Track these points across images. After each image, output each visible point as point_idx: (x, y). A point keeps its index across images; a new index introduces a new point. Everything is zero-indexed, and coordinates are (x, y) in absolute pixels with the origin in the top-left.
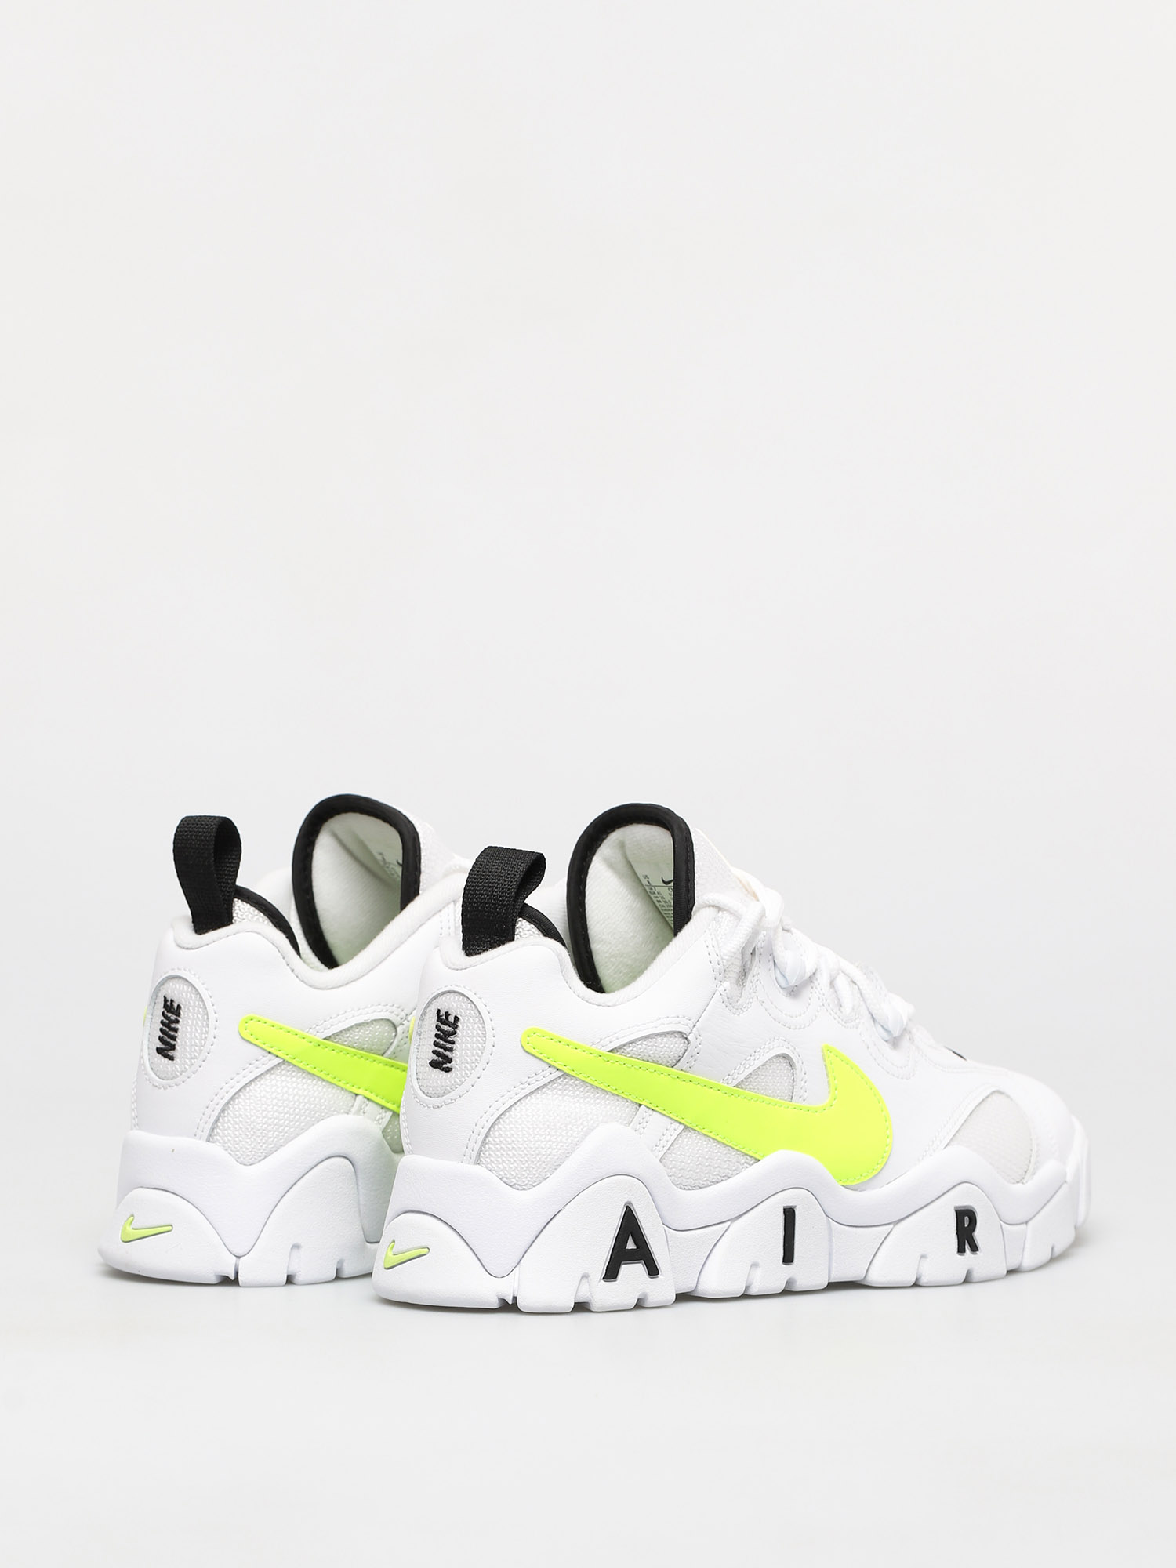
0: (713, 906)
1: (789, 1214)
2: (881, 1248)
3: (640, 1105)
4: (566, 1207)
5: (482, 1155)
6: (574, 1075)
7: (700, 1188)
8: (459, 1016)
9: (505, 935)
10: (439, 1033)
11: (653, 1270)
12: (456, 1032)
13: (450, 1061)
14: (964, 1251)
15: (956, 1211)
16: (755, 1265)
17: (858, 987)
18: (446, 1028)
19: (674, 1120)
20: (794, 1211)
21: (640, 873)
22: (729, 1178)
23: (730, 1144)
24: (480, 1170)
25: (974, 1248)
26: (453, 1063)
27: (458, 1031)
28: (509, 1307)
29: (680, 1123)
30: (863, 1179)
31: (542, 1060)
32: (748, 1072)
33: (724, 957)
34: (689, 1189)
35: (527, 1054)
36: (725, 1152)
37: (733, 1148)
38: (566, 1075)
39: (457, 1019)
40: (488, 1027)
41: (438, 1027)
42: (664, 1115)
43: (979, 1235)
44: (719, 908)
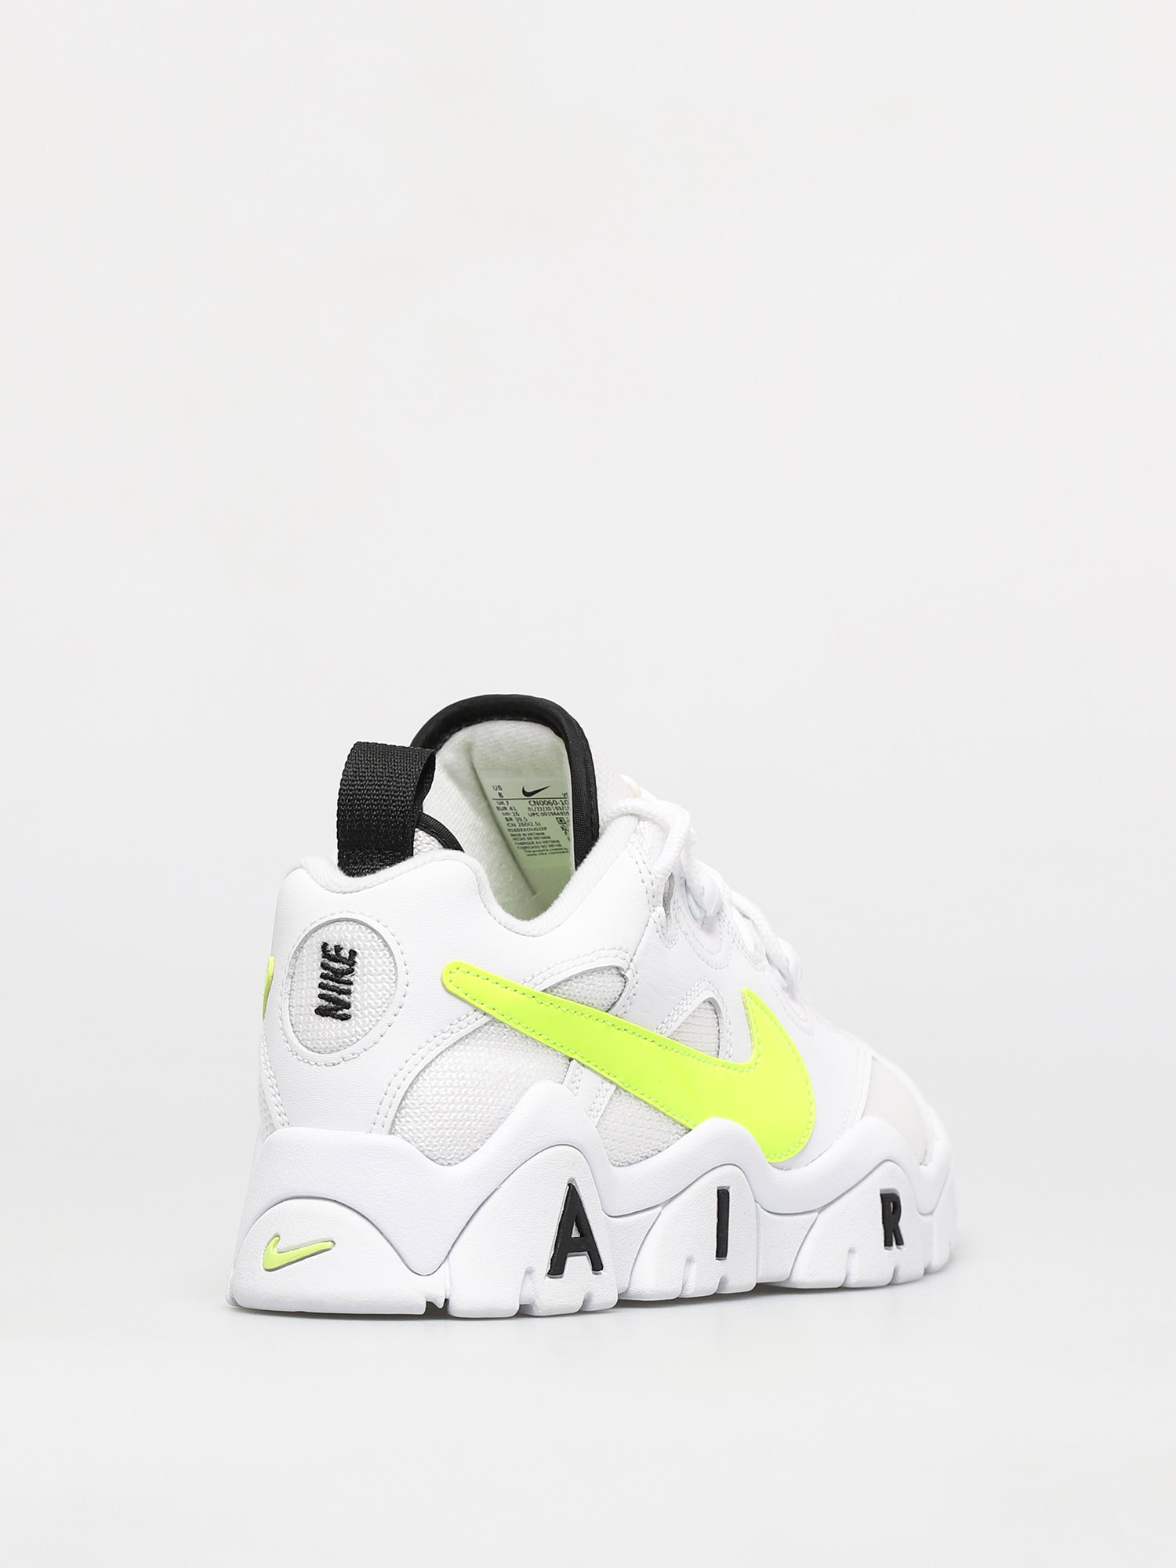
0: (631, 815)
1: (723, 1196)
2: (806, 1242)
3: (571, 1060)
4: (503, 1186)
5: (397, 1123)
6: (504, 1021)
7: (630, 1164)
8: (356, 950)
9: (402, 850)
10: (326, 972)
11: (597, 1265)
12: (353, 970)
13: (348, 1006)
14: (892, 1245)
15: (881, 1195)
16: (689, 1261)
17: (753, 922)
18: (337, 965)
19: (605, 1078)
20: (728, 1193)
21: (488, 783)
22: (660, 1152)
23: (662, 1110)
24: (395, 1140)
25: (900, 1242)
26: (352, 1008)
27: (355, 968)
28: (436, 1312)
29: (611, 1082)
30: (791, 1155)
31: (467, 1003)
32: (682, 1019)
33: (658, 876)
34: (619, 1166)
35: (447, 995)
36: (657, 1119)
37: (665, 1115)
38: (494, 1020)
39: (353, 953)
40: (399, 963)
41: (323, 966)
42: (596, 1072)
43: (904, 1225)
44: (639, 817)
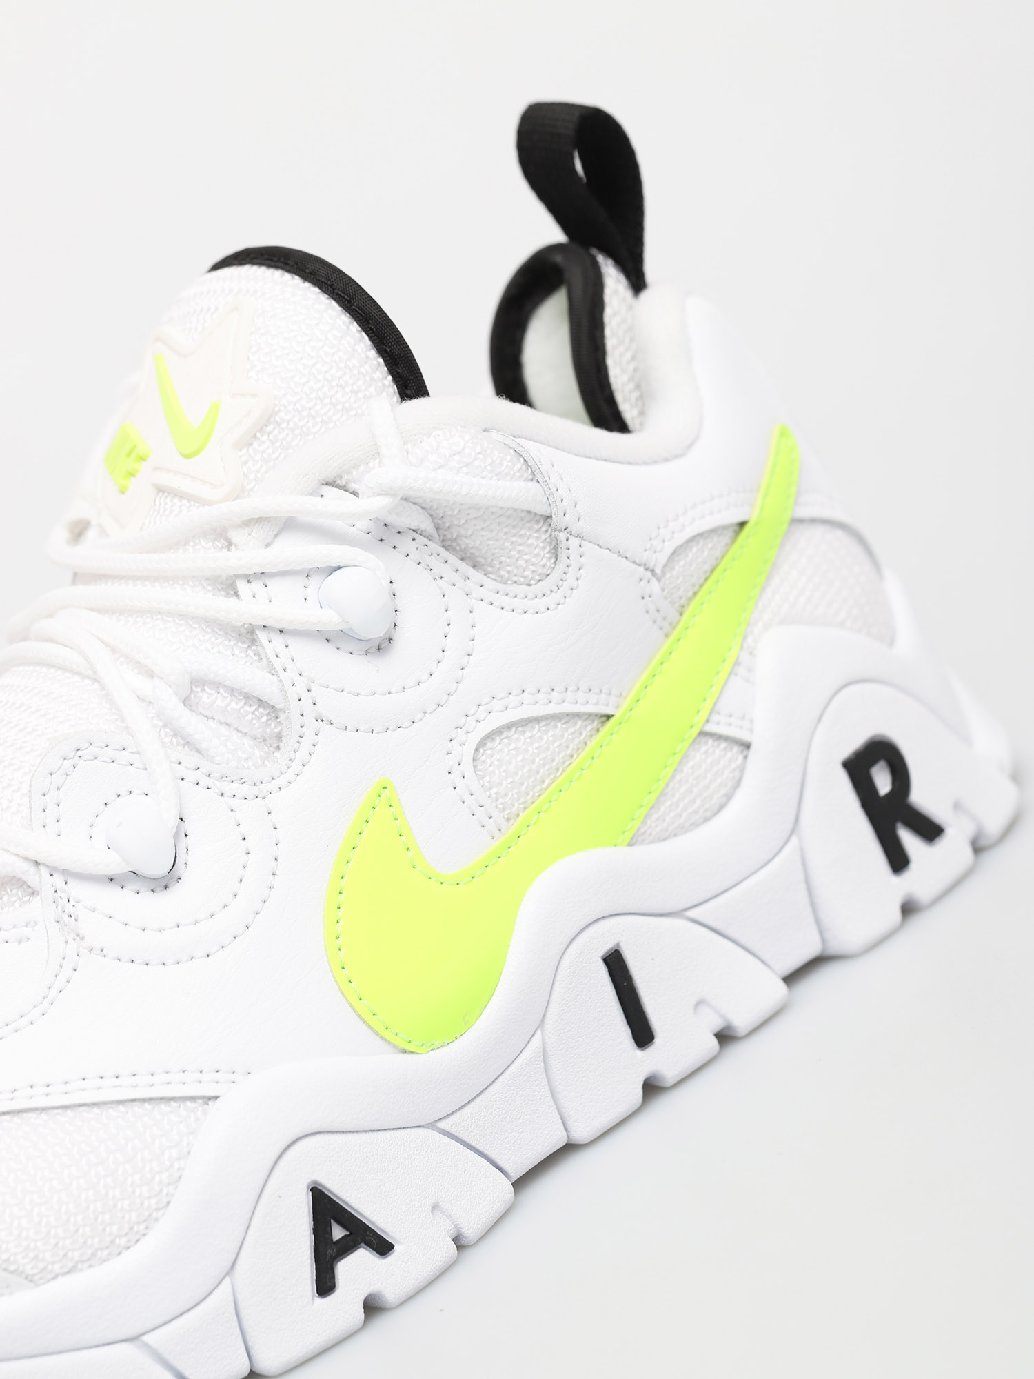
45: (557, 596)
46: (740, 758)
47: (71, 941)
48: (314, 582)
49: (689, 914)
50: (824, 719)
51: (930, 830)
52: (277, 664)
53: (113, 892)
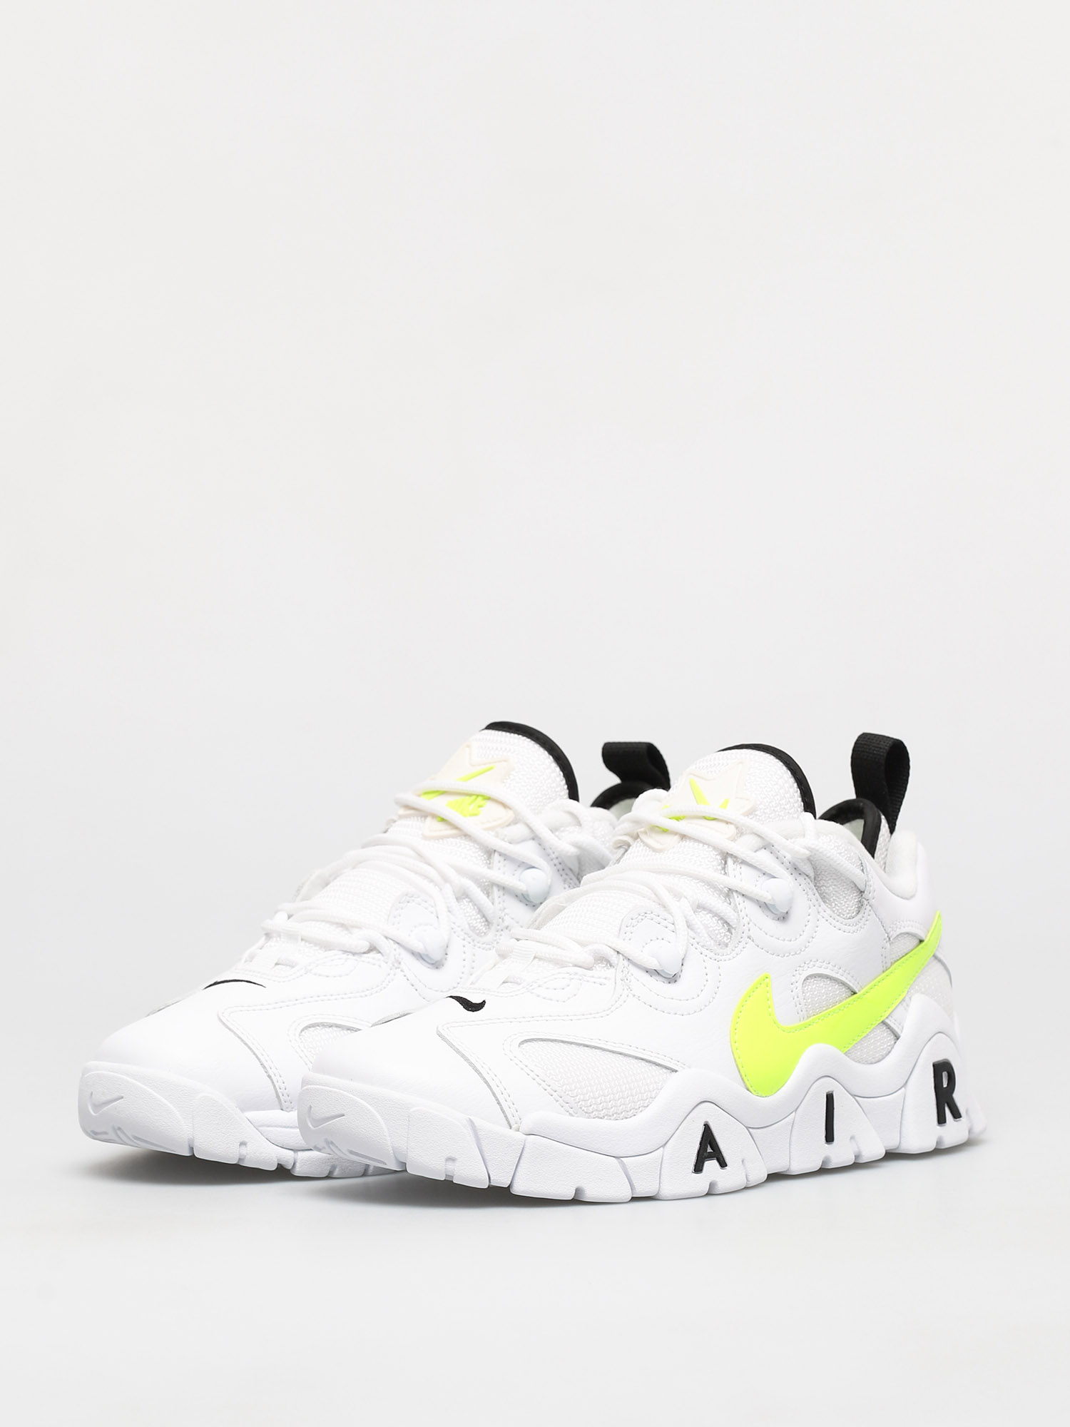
45: (854, 928)
46: (893, 1042)
47: (626, 990)
48: (764, 878)
49: (857, 1098)
50: (932, 1040)
51: (956, 1115)
52: (739, 907)
53: (647, 976)
